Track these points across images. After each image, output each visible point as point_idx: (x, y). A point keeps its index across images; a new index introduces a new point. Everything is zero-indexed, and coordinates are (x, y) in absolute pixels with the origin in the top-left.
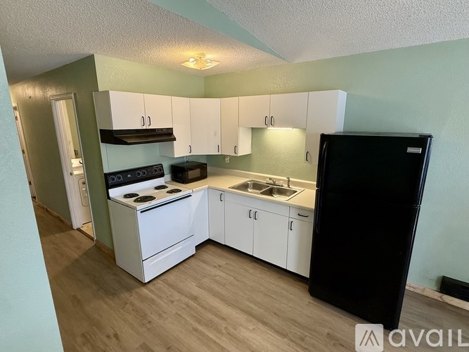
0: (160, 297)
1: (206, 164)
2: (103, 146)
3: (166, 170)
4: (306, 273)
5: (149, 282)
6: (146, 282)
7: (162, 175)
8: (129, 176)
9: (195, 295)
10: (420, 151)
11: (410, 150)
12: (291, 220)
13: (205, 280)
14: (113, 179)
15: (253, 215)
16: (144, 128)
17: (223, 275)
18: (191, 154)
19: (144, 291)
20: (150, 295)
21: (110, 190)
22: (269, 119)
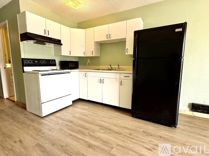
0: (51, 122)
2: (21, 43)
3: (57, 63)
7: (55, 65)
8: (36, 62)
9: (71, 120)
10: (181, 30)
11: (177, 30)
12: (121, 80)
13: (77, 114)
14: (27, 61)
15: (101, 81)
16: (45, 35)
17: (87, 112)
18: (70, 55)
20: (47, 122)
21: (24, 67)
22: (109, 36)
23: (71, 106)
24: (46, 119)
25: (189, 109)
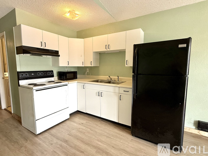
0: (44, 142)
1: (77, 72)
2: (17, 56)
3: (55, 74)
4: (129, 124)
5: (39, 134)
6: (38, 133)
7: (53, 76)
8: (33, 74)
9: (67, 139)
10: (185, 45)
13: (73, 131)
14: (22, 75)
15: (100, 94)
16: (42, 48)
17: (84, 128)
18: (68, 66)
19: (36, 139)
20: (40, 142)
21: (19, 81)
22: (108, 46)
23: (68, 119)
24: (40, 137)
25: (194, 127)
